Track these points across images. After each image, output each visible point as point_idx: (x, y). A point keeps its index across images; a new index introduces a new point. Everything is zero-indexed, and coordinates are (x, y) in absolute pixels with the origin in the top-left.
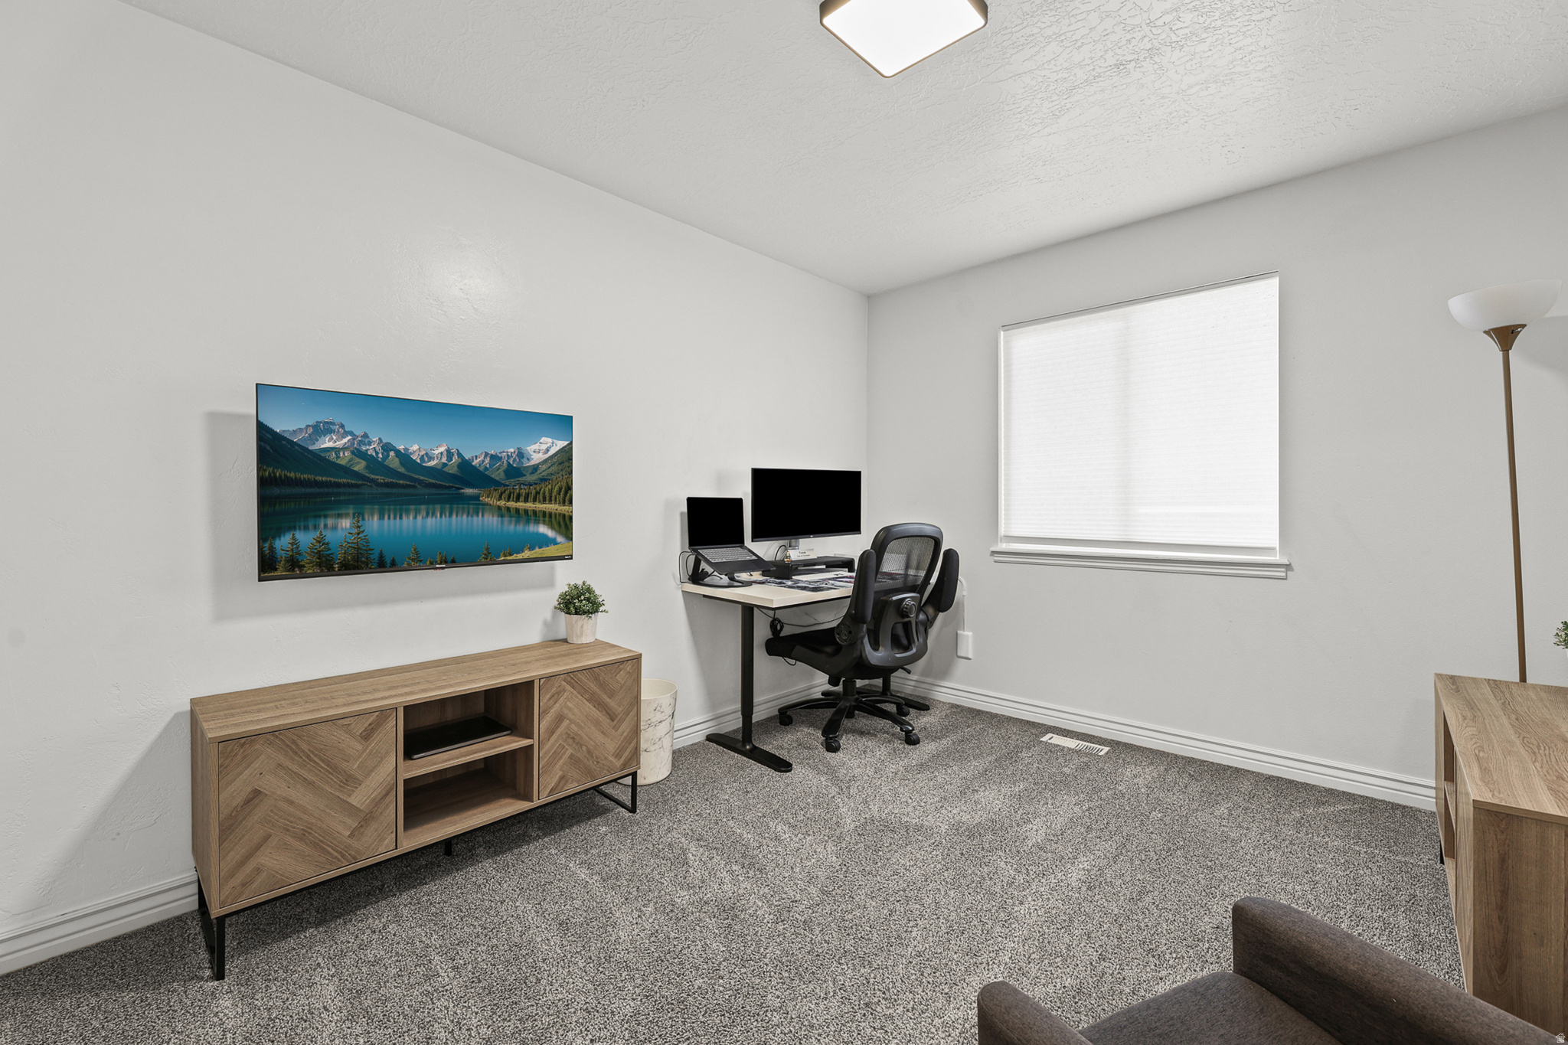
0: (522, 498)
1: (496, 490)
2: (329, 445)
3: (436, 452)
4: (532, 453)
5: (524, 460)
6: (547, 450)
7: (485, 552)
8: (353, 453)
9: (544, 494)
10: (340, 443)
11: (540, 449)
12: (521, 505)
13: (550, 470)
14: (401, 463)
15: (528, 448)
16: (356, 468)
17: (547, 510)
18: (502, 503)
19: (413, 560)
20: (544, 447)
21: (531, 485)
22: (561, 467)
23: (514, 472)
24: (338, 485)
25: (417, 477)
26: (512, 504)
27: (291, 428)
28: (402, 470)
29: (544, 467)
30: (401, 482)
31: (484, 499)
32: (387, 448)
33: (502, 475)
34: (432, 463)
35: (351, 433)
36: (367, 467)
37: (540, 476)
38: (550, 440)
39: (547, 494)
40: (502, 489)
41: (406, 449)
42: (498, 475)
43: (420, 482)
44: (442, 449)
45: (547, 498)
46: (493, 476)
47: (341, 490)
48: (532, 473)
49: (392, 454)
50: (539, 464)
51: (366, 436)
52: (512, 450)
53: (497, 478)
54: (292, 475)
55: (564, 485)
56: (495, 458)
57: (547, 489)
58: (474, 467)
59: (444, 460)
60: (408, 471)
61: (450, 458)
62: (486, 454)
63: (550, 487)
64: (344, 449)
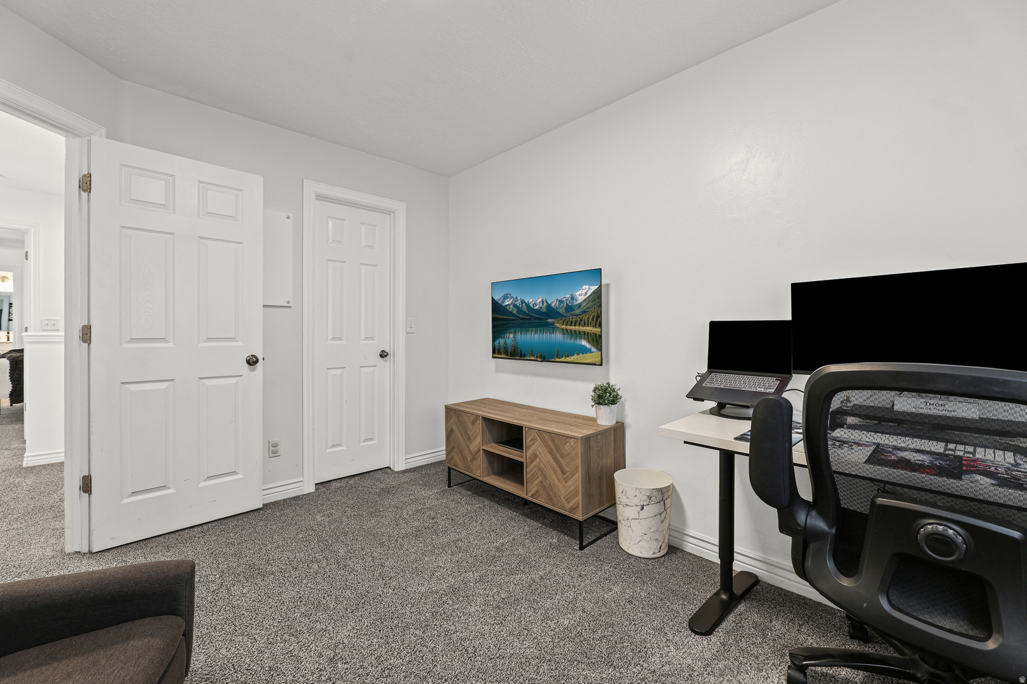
0: (573, 324)
1: (561, 319)
2: (507, 303)
3: (538, 302)
4: (578, 296)
5: (574, 301)
6: (586, 293)
7: (557, 354)
8: (513, 306)
9: (584, 321)
10: (510, 302)
11: (583, 293)
12: (573, 328)
13: (588, 305)
14: (527, 309)
15: (576, 294)
16: (514, 312)
17: (586, 331)
18: (564, 327)
19: (530, 354)
20: (584, 292)
21: (578, 316)
22: (594, 303)
23: (569, 308)
24: (509, 320)
25: (532, 314)
26: (569, 327)
27: (499, 298)
28: (527, 312)
29: (585, 304)
30: (527, 317)
31: (557, 325)
32: (523, 302)
33: (564, 311)
34: (537, 307)
35: (512, 297)
36: (517, 311)
37: (582, 310)
38: (587, 287)
39: (586, 321)
40: (564, 318)
41: (528, 302)
42: (562, 311)
43: (533, 317)
44: (540, 300)
45: (586, 323)
46: (560, 312)
47: (511, 322)
48: (578, 308)
49: (524, 304)
50: (582, 302)
51: (517, 298)
52: (568, 296)
53: (562, 313)
54: (499, 316)
55: (596, 314)
56: (561, 301)
57: (586, 318)
58: (552, 307)
59: (541, 305)
60: (529, 312)
61: (543, 304)
62: (557, 299)
63: (587, 316)
64: (511, 304)
